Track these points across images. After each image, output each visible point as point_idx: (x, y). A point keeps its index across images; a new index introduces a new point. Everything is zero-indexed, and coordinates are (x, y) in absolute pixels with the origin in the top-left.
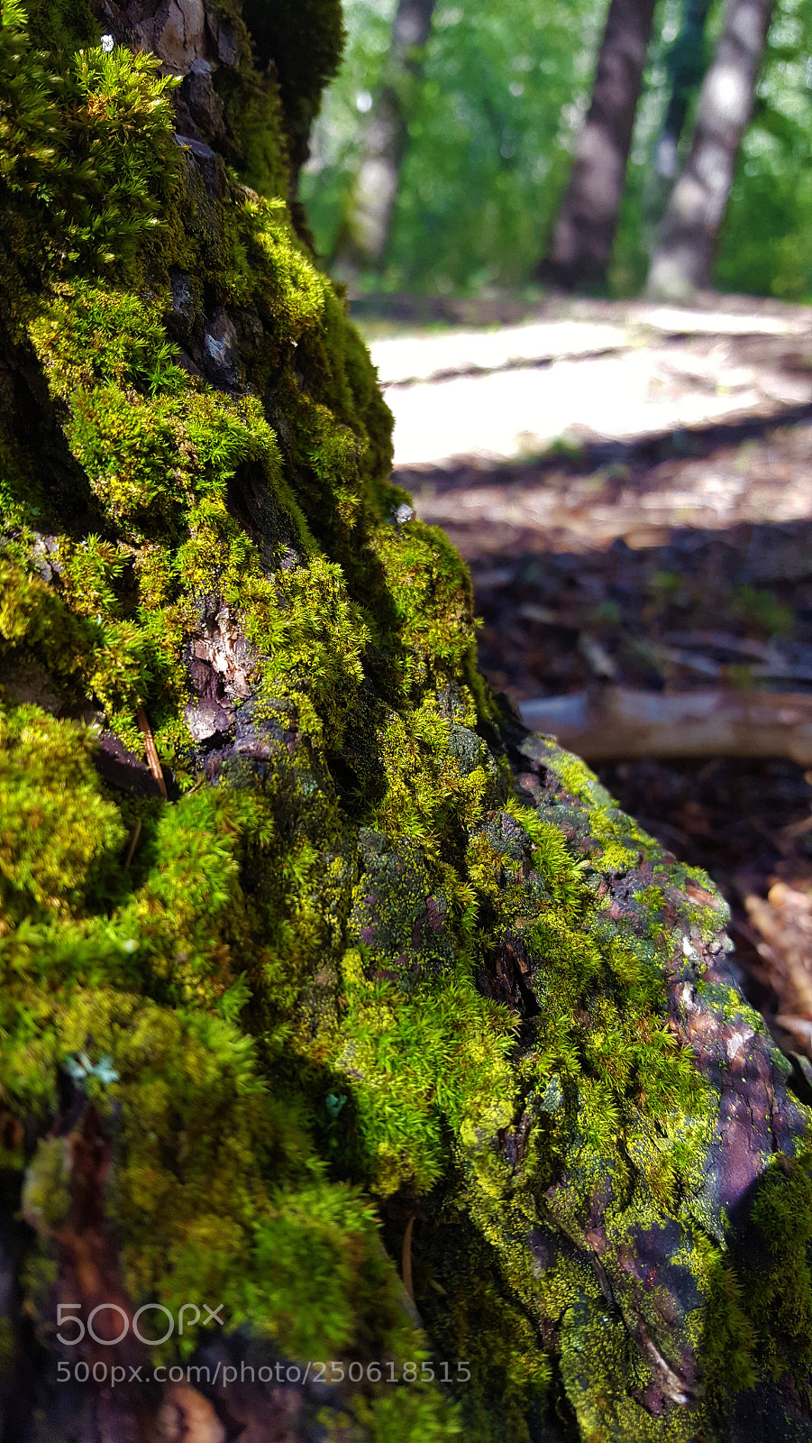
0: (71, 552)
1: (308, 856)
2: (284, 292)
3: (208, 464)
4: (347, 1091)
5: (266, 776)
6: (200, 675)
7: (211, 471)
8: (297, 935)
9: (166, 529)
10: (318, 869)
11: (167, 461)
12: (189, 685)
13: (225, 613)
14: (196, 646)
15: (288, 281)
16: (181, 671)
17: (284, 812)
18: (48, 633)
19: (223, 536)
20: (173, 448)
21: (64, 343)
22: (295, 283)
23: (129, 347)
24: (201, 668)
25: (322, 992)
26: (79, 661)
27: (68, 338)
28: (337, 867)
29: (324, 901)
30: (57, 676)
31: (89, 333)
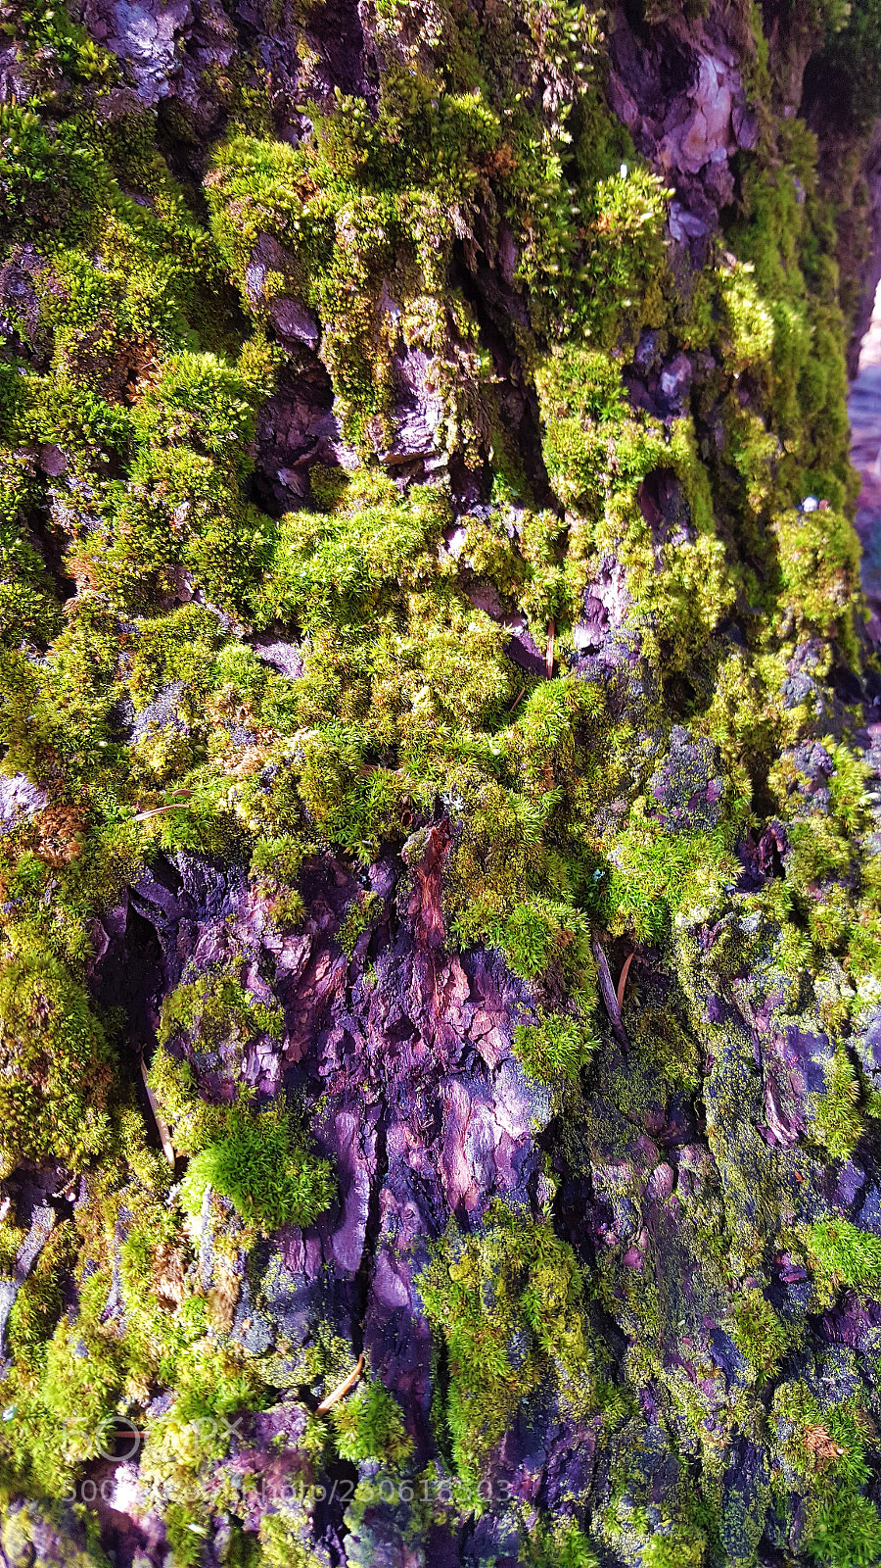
0: (530, 521)
1: (626, 731)
2: (736, 337)
3: (626, 472)
4: (608, 871)
5: (610, 678)
6: (591, 608)
7: (627, 476)
8: (605, 776)
9: (592, 510)
10: (632, 741)
11: (596, 468)
12: (582, 612)
13: (618, 569)
14: (594, 588)
15: (742, 328)
16: (580, 602)
17: (614, 704)
18: (499, 570)
19: (626, 520)
20: (604, 460)
21: (553, 386)
22: (749, 329)
23: (591, 392)
24: (596, 603)
25: (611, 814)
26: (514, 589)
27: (556, 384)
28: (647, 744)
29: (632, 764)
30: (501, 595)
31: (569, 380)
